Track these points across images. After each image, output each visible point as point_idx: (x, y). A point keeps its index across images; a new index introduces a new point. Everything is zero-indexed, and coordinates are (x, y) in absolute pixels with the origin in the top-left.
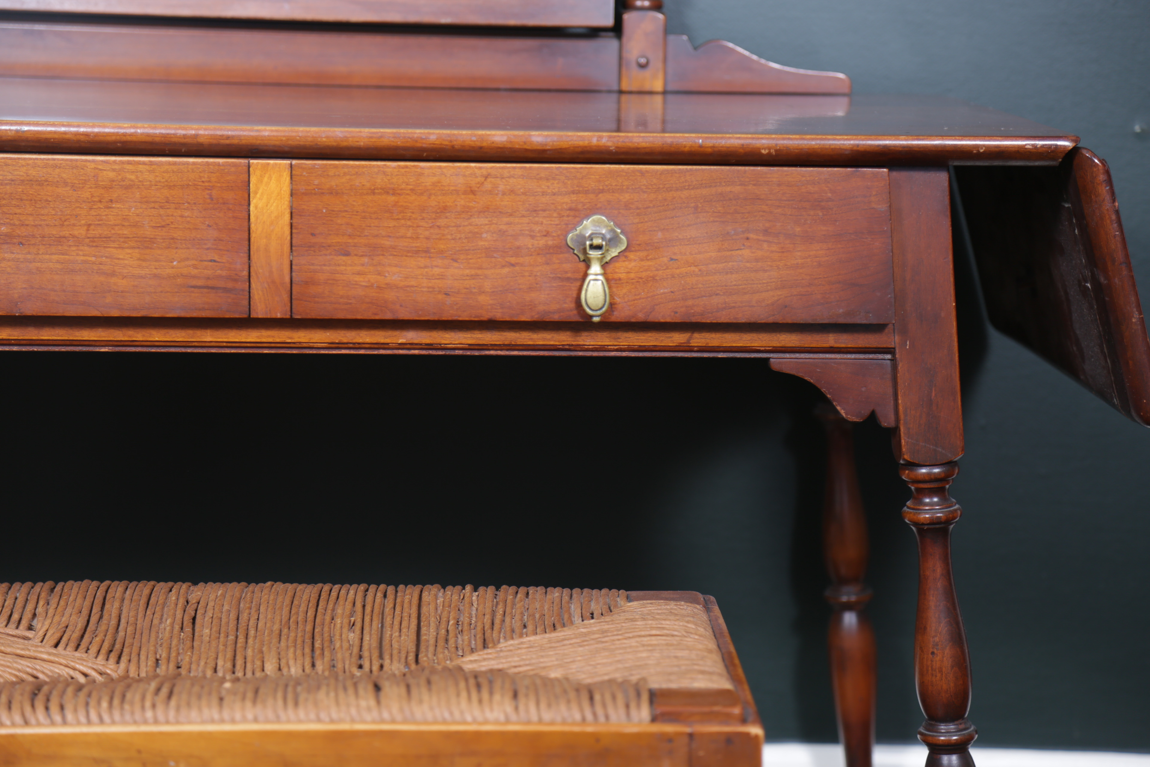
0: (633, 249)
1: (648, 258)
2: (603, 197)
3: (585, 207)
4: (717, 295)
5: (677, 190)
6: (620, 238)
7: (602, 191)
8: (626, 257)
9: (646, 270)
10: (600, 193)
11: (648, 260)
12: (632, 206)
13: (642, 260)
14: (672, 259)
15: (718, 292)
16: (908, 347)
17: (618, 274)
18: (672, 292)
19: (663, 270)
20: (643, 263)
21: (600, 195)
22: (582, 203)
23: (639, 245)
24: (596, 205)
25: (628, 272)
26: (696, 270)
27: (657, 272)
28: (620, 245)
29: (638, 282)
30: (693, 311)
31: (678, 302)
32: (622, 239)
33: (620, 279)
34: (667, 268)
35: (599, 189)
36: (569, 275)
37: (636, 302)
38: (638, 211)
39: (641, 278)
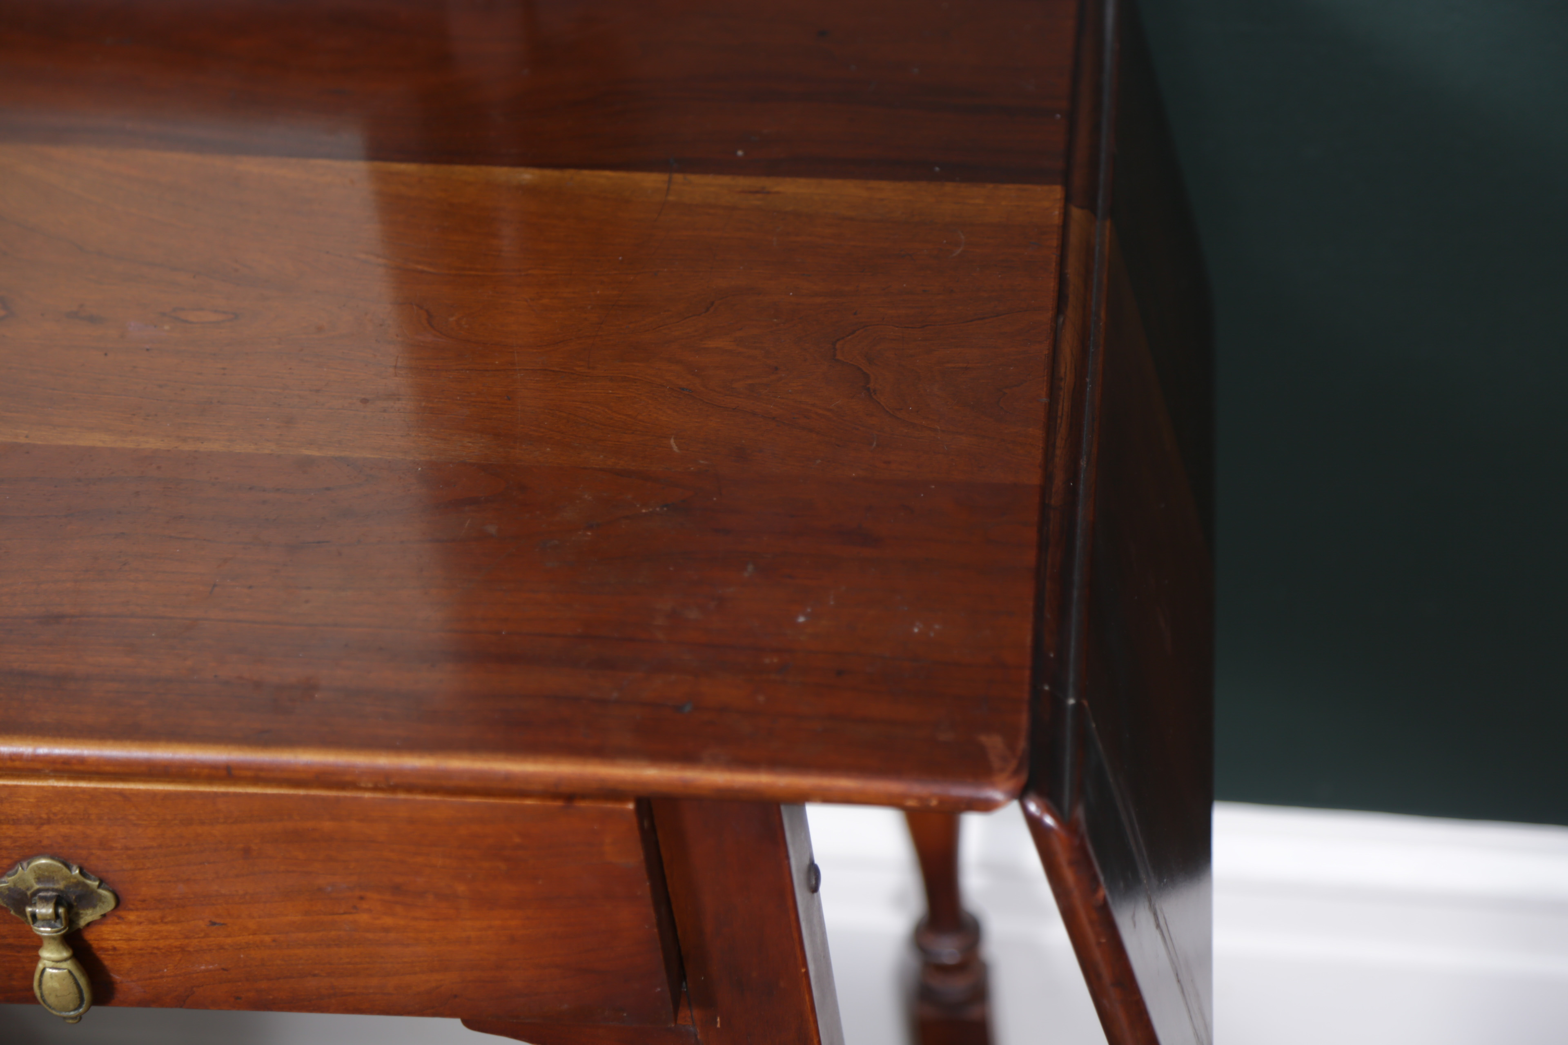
0: (131, 907)
1: (166, 920)
2: (49, 831)
3: (17, 844)
4: (315, 975)
5: (202, 823)
6: (100, 895)
7: (49, 821)
8: (119, 917)
9: (166, 938)
10: (42, 824)
11: (166, 923)
12: (115, 845)
13: (153, 922)
14: (213, 924)
15: (316, 972)
16: (719, 1025)
17: (109, 942)
18: (224, 969)
19: (199, 938)
20: (155, 927)
21: (45, 828)
22: (11, 837)
23: (144, 901)
24: (40, 842)
25: (131, 940)
26: (267, 939)
27: (187, 941)
28: (101, 904)
29: (151, 953)
30: (271, 997)
31: (240, 984)
32: (105, 897)
33: (114, 949)
34: (207, 936)
35: (41, 818)
36: (11, 941)
37: (154, 981)
38: (130, 852)
39: (158, 948)
